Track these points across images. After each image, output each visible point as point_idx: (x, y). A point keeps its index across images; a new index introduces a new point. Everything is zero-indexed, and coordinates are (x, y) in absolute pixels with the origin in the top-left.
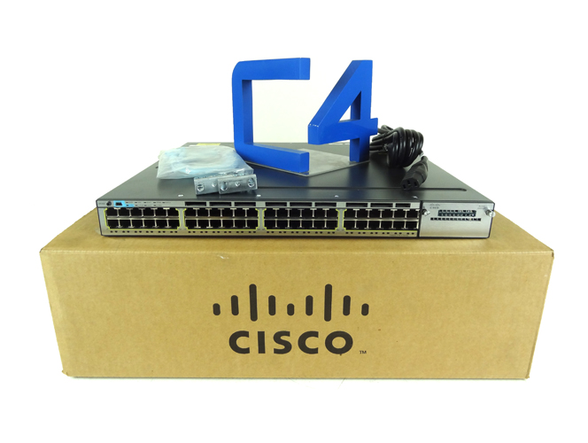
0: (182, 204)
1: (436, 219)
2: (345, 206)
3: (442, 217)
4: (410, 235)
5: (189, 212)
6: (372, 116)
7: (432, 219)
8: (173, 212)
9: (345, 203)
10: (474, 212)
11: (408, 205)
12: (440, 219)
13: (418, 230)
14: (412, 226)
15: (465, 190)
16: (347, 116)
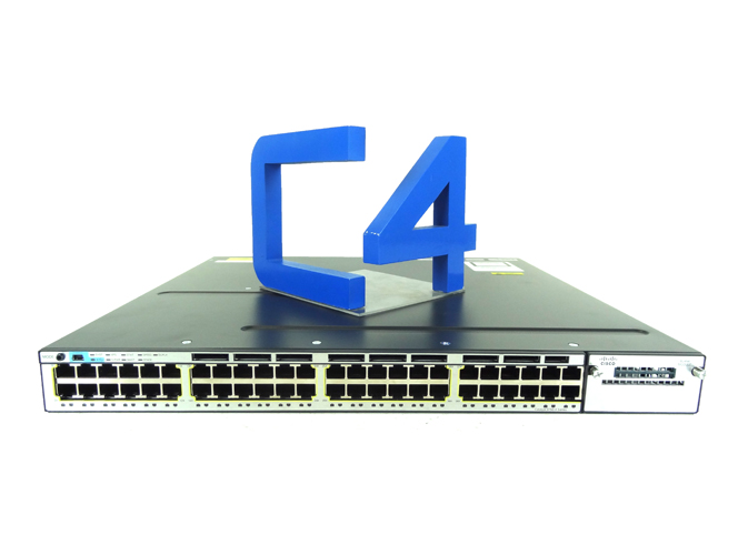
0: (187, 357)
1: (610, 382)
2: (461, 362)
3: (620, 379)
4: (570, 409)
5: (199, 371)
6: (468, 221)
7: (604, 382)
8: (171, 370)
9: (461, 356)
10: (672, 372)
11: (566, 360)
12: (616, 382)
13: (583, 401)
14: (571, 393)
15: (645, 332)
16: (427, 220)
